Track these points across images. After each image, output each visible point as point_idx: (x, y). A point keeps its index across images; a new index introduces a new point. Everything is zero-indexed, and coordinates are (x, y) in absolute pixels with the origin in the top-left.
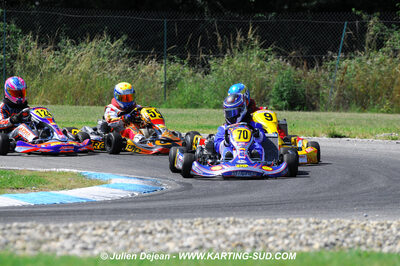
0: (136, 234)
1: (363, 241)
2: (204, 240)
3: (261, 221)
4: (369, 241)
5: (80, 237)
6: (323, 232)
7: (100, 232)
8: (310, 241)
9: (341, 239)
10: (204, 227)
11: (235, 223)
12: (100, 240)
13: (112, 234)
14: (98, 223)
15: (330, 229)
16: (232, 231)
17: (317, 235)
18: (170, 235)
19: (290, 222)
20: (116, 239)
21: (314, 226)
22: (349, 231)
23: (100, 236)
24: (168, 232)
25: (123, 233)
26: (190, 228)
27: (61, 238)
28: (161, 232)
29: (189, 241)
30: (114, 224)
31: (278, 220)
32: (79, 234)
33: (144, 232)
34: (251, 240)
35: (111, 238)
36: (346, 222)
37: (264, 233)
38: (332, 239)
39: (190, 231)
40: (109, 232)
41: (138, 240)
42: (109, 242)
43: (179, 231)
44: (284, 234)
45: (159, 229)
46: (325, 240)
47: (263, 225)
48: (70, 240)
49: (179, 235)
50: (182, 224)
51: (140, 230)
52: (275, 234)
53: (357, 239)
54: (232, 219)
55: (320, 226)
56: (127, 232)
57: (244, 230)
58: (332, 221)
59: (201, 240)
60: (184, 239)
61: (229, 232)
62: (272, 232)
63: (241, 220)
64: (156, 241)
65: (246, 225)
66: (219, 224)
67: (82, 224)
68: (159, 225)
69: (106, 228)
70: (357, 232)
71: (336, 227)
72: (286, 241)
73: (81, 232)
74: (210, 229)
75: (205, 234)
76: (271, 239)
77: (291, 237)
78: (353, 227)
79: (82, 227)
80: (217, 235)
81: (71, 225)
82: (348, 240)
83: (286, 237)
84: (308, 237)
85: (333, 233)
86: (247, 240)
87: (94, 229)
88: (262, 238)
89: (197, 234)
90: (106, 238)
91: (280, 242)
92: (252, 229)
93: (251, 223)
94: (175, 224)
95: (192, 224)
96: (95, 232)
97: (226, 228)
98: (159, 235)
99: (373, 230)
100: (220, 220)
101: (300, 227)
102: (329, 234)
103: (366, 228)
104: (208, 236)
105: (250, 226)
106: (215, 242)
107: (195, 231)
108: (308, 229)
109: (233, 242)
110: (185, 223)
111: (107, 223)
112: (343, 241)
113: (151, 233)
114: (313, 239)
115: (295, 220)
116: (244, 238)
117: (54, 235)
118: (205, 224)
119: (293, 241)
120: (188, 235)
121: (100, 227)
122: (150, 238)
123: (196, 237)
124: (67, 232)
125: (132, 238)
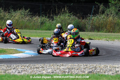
0: (34, 68)
1: (100, 71)
2: (54, 70)
3: (70, 65)
4: (101, 71)
5: (17, 69)
6: (88, 68)
7: (23, 67)
8: (84, 71)
9: (93, 70)
10: (53, 66)
11: (62, 65)
12: (23, 70)
13: (27, 68)
14: (22, 65)
15: (90, 67)
16: (62, 67)
17: (86, 69)
18: (44, 69)
19: (78, 65)
20: (28, 70)
21: (86, 66)
22: (96, 68)
23: (23, 69)
24: (43, 68)
25: (30, 68)
26: (50, 67)
27: (12, 69)
28: (41, 68)
29: (49, 70)
30: (27, 65)
31: (75, 65)
32: (17, 68)
33: (36, 68)
34: (67, 70)
35: (27, 69)
36: (95, 65)
37: (71, 68)
38: (91, 70)
39: (49, 67)
40: (26, 67)
41: (34, 70)
42: (26, 70)
43: (46, 67)
44: (77, 69)
45: (41, 67)
46: (89, 70)
47: (71, 66)
48: (15, 70)
49: (46, 69)
50: (47, 65)
51: (35, 67)
52: (74, 69)
53: (98, 70)
54: (62, 64)
55: (87, 66)
56: (31, 67)
57: (65, 67)
58: (91, 65)
59: (53, 70)
60: (48, 70)
61: (61, 68)
62: (73, 68)
63: (64, 64)
64: (40, 70)
65: (66, 66)
66: (58, 65)
67: (18, 65)
68: (41, 65)
69: (25, 66)
70: (98, 68)
71: (92, 67)
72: (78, 71)
73: (18, 67)
74: (55, 67)
75: (54, 68)
76: (73, 70)
77: (79, 70)
78: (97, 67)
79: (18, 66)
80: (57, 69)
81: (14, 65)
82: (95, 71)
83: (78, 70)
84: (84, 70)
85: (91, 68)
86: (66, 70)
87: (21, 67)
88: (71, 70)
89: (51, 68)
90: (25, 69)
91: (76, 71)
92: (68, 67)
93: (67, 65)
94: (45, 65)
95: (50, 65)
96: (22, 68)
97: (60, 67)
98: (40, 69)
99: (103, 68)
100: (58, 64)
101: (81, 67)
102: (90, 69)
103: (101, 67)
104: (55, 69)
105: (67, 66)
106: (57, 71)
107: (51, 67)
108: (84, 67)
109: (62, 71)
110: (48, 65)
111: (25, 65)
112: (94, 71)
113: (38, 68)
114: (85, 70)
115: (80, 64)
116: (65, 70)
117: (10, 68)
118: (54, 66)
119: (80, 71)
120: (49, 69)
121: (23, 66)
122: (38, 69)
123: (51, 69)
124: (14, 67)
125: (32, 69)
